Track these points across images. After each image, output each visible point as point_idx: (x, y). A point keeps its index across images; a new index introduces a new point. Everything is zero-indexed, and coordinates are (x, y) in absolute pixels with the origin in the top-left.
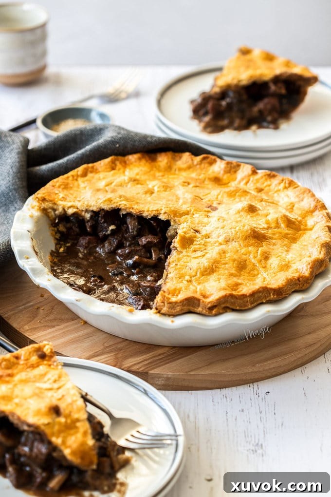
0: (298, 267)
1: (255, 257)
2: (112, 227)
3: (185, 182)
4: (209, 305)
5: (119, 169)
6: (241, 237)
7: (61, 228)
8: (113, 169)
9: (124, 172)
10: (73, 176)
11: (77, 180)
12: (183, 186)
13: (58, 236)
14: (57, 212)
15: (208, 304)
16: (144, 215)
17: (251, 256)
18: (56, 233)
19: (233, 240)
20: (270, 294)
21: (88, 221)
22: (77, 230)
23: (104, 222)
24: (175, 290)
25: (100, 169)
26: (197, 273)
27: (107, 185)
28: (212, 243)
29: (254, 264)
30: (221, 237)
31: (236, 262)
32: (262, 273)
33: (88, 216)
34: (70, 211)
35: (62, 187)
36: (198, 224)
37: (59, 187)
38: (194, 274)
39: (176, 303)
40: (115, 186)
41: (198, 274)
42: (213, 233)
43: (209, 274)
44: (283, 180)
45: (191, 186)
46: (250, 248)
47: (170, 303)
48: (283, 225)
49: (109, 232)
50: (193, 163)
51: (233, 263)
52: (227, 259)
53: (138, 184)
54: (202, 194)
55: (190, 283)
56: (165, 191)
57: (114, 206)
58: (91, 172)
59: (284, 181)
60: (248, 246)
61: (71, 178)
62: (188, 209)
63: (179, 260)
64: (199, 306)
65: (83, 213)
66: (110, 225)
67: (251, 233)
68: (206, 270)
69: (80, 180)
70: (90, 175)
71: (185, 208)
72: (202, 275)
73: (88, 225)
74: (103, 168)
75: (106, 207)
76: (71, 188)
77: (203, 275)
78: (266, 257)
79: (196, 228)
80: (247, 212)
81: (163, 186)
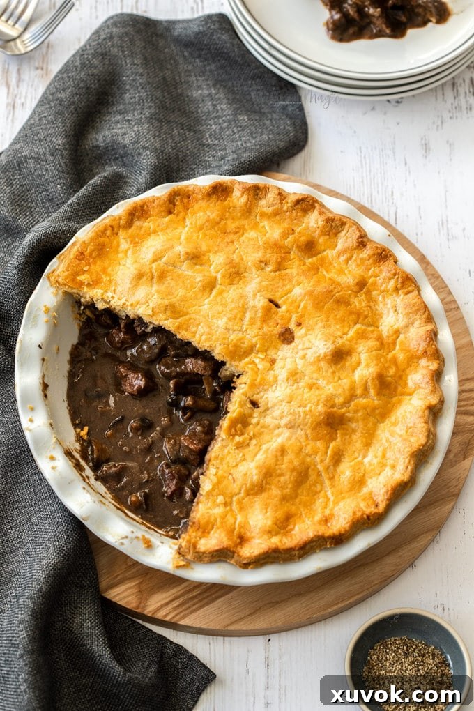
0: (373, 490)
1: (322, 461)
3: (261, 262)
4: (245, 562)
5: (178, 214)
6: (309, 424)
8: (170, 213)
9: (184, 220)
10: (111, 223)
11: (117, 235)
12: (259, 269)
14: (83, 300)
15: (243, 560)
17: (318, 459)
19: (299, 426)
20: (326, 543)
21: (123, 319)
24: (208, 523)
25: (151, 212)
26: (240, 490)
27: (155, 260)
28: (271, 427)
29: (319, 472)
30: (284, 419)
31: (295, 474)
32: (326, 489)
34: (101, 306)
36: (260, 385)
37: (91, 255)
38: (237, 491)
39: (204, 553)
40: (166, 264)
41: (242, 491)
42: (276, 408)
43: (256, 494)
44: (395, 275)
45: (269, 268)
46: (319, 444)
47: (197, 553)
48: (372, 392)
50: (281, 208)
51: (291, 475)
52: (283, 466)
53: (196, 264)
54: (280, 292)
55: (228, 508)
56: (231, 284)
58: (139, 218)
59: (397, 276)
60: (316, 438)
62: (254, 341)
63: (222, 458)
64: (233, 557)
65: (117, 311)
67: (324, 418)
68: (253, 486)
69: (122, 235)
70: (137, 224)
71: (249, 337)
73: (123, 323)
74: (156, 211)
76: (108, 253)
77: (248, 494)
78: (337, 459)
79: (255, 397)
80: (329, 363)
81: (230, 274)
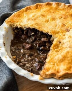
2: (33, 33)
3: (60, 17)
4: (59, 77)
5: (39, 9)
7: (16, 31)
8: (37, 9)
9: (40, 10)
10: (22, 11)
11: (23, 13)
12: (59, 18)
13: (15, 34)
14: (14, 26)
16: (44, 32)
18: (14, 33)
21: (25, 30)
22: (21, 33)
23: (30, 31)
24: (48, 68)
25: (32, 8)
27: (33, 17)
33: (25, 29)
34: (19, 27)
35: (17, 16)
36: (61, 39)
37: (16, 16)
38: (56, 61)
39: (48, 75)
40: (36, 17)
43: (61, 62)
45: (62, 18)
47: (46, 75)
49: (32, 35)
50: (65, 7)
53: (44, 17)
54: (65, 23)
55: (54, 65)
56: (53, 21)
57: (33, 27)
58: (29, 10)
61: (21, 12)
62: (59, 31)
63: (52, 54)
64: (55, 76)
65: (23, 28)
66: (32, 32)
68: (60, 60)
69: (24, 13)
70: (28, 11)
71: (58, 30)
72: (59, 62)
73: (25, 32)
74: (33, 8)
75: (31, 27)
76: (21, 16)
79: (60, 41)
81: (52, 19)
